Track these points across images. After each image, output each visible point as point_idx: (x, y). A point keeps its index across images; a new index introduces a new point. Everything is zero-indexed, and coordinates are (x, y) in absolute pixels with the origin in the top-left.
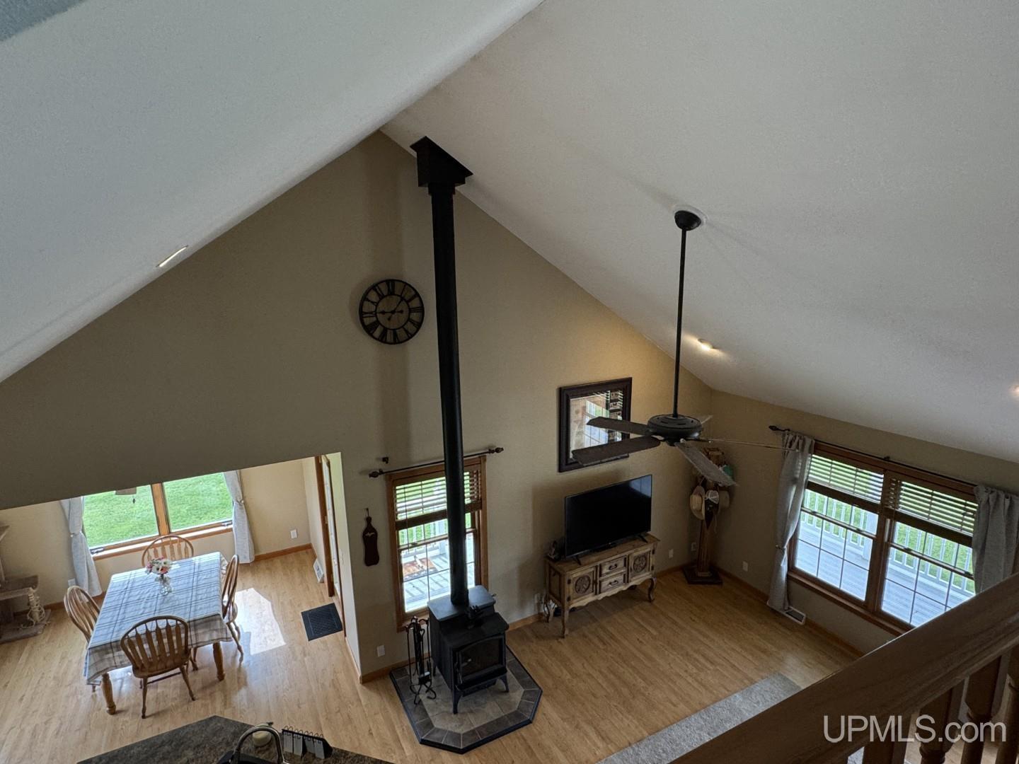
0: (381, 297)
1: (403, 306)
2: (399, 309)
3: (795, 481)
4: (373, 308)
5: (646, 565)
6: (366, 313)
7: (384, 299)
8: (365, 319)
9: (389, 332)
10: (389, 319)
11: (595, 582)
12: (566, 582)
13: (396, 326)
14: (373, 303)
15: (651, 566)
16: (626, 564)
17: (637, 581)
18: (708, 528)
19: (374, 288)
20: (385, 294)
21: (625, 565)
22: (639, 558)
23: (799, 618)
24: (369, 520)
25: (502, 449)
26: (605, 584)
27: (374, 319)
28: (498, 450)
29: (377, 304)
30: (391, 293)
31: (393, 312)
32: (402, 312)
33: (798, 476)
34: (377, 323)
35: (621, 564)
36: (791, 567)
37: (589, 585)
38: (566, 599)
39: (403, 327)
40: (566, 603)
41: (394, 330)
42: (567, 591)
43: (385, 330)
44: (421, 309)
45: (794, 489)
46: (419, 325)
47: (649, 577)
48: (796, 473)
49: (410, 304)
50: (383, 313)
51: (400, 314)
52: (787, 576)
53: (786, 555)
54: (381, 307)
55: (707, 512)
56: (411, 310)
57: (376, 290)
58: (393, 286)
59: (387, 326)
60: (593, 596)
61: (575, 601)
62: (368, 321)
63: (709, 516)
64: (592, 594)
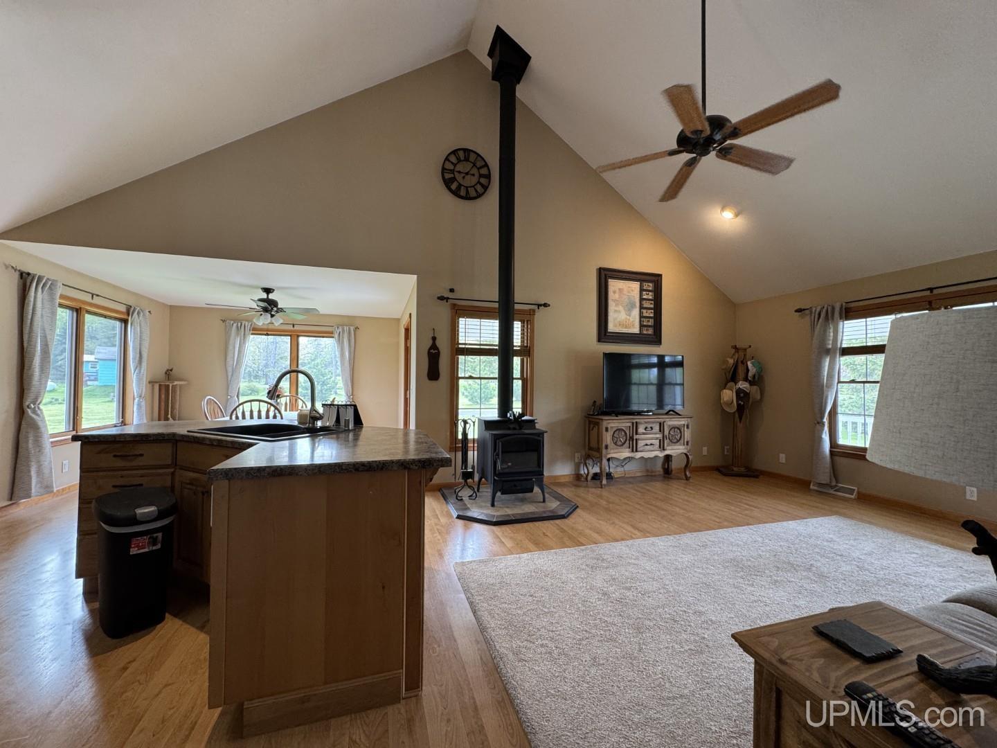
0: (459, 160)
1: (475, 171)
2: (472, 172)
3: (828, 352)
4: (452, 167)
5: (681, 437)
6: (446, 170)
7: (461, 163)
8: (445, 174)
9: (462, 187)
10: (464, 177)
11: (631, 438)
12: (604, 429)
13: (469, 185)
14: (452, 163)
15: (685, 441)
16: (661, 429)
17: (673, 451)
18: (740, 422)
19: (454, 152)
20: (462, 159)
21: (660, 431)
22: (674, 428)
23: (851, 492)
24: (434, 339)
25: (549, 305)
26: (641, 443)
27: (452, 176)
28: (545, 305)
29: (455, 165)
30: (467, 159)
31: (467, 174)
32: (473, 175)
33: (830, 346)
34: (454, 179)
35: (657, 428)
36: (834, 444)
37: (626, 440)
38: (604, 445)
39: (473, 186)
40: (604, 451)
41: (467, 187)
42: (604, 437)
43: (460, 185)
44: (488, 177)
45: (828, 360)
46: (486, 188)
47: (685, 451)
48: (829, 344)
49: (480, 171)
50: (459, 172)
51: (472, 177)
52: (831, 451)
53: (826, 428)
54: (459, 167)
55: (738, 405)
56: (481, 176)
57: (455, 154)
58: (469, 155)
59: (462, 183)
60: (629, 452)
61: (612, 451)
62: (448, 176)
63: (740, 409)
64: (628, 449)
